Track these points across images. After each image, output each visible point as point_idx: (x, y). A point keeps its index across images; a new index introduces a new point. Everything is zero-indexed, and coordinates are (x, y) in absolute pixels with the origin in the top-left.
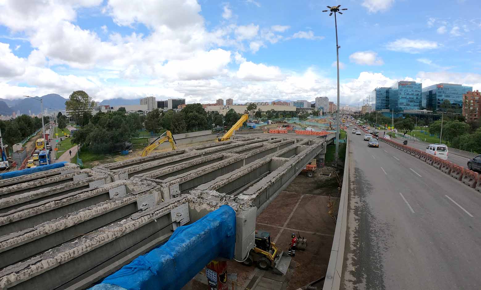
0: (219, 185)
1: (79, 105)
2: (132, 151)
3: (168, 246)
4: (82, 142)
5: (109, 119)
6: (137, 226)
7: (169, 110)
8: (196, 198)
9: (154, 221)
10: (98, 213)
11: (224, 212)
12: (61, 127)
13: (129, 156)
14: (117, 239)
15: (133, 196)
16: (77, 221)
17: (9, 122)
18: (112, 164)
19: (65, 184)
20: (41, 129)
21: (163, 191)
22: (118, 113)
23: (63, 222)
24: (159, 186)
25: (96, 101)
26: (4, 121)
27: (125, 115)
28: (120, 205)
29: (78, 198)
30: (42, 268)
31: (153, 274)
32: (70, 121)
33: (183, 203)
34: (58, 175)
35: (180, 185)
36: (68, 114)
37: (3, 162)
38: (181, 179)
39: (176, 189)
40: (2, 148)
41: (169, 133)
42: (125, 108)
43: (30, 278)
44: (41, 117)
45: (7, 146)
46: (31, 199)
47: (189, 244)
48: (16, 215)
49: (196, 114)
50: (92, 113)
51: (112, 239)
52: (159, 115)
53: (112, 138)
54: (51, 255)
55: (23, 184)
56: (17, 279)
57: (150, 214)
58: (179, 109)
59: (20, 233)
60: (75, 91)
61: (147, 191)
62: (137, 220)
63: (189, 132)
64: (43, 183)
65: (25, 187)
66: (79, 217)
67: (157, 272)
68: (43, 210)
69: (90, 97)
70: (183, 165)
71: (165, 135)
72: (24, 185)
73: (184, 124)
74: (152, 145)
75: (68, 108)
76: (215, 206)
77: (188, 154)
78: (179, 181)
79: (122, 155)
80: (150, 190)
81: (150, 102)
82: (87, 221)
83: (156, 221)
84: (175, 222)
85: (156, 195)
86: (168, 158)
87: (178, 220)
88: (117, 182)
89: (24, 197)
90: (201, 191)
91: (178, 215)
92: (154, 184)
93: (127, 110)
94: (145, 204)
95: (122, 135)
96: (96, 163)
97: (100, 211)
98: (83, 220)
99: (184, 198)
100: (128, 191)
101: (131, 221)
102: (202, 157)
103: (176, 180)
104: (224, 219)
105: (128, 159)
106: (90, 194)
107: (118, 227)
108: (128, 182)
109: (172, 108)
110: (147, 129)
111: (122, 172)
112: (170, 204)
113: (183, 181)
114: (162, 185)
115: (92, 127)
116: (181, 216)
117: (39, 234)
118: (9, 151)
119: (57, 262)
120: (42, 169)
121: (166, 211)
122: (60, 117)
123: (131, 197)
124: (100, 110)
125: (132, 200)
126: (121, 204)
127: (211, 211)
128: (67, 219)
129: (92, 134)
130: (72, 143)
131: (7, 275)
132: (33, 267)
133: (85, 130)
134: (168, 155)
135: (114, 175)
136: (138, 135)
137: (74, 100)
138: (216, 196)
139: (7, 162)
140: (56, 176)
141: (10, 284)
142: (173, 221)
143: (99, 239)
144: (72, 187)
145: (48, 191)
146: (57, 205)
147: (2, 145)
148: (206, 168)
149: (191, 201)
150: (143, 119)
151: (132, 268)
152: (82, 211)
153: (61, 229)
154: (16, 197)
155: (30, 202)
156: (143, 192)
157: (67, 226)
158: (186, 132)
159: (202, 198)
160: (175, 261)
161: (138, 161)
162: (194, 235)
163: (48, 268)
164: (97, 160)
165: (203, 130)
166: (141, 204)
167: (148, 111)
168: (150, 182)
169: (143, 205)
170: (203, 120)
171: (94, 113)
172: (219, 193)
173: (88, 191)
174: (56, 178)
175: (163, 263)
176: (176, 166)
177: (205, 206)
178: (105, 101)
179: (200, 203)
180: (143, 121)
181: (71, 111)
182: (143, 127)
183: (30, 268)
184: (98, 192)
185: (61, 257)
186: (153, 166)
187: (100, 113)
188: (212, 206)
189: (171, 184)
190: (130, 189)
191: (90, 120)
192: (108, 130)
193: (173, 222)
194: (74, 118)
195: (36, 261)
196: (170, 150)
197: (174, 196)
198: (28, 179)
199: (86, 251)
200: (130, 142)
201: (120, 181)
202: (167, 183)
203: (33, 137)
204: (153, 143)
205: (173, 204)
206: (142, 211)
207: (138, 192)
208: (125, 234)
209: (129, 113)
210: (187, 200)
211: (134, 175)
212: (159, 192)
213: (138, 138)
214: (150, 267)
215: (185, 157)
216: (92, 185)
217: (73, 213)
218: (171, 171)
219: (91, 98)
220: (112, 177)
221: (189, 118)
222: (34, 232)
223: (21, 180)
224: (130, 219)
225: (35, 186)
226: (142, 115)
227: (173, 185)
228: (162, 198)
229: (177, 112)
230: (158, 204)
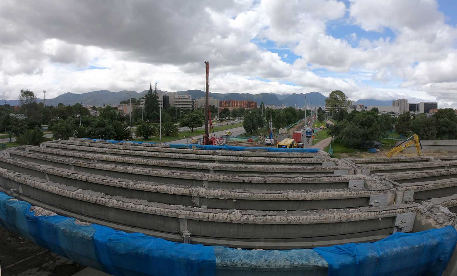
0: (453, 203)
1: (337, 103)
2: (379, 150)
3: (380, 245)
4: (336, 136)
5: (362, 118)
6: (363, 218)
7: (420, 114)
8: (425, 210)
9: (379, 219)
10: (334, 196)
11: (446, 233)
12: (320, 120)
13: (376, 154)
14: (341, 223)
15: (368, 192)
16: (315, 197)
17: (278, 111)
18: (358, 159)
19: (315, 166)
20: (303, 119)
21: (397, 195)
22: (371, 113)
23: (304, 194)
24: (394, 189)
25: (351, 100)
26: (275, 110)
27: (378, 116)
28: (354, 196)
29: (322, 180)
30: (274, 220)
31: (355, 262)
32: (329, 115)
33: (412, 211)
34: (310, 158)
35: (416, 193)
36: (327, 109)
37: (270, 140)
38: (418, 187)
39: (410, 196)
40: (271, 130)
41: (416, 137)
42: (377, 109)
43: (263, 223)
44: (304, 110)
45: (275, 128)
46: (285, 171)
47: (400, 252)
48: (270, 179)
49: (448, 120)
50: (348, 110)
51: (337, 221)
52: (410, 118)
53: (363, 135)
54: (285, 214)
55: (282, 158)
56: (254, 220)
57: (377, 211)
58: (431, 113)
59: (269, 192)
60: (334, 91)
61: (382, 190)
62: (365, 213)
63: (439, 140)
64: (297, 162)
65: (282, 162)
66: (317, 195)
67: (360, 262)
68: (292, 181)
69: (346, 97)
70: (424, 174)
71: (412, 139)
72: (283, 160)
73: (434, 130)
74: (398, 148)
75: (327, 105)
76: (441, 224)
77: (432, 162)
78: (415, 188)
79: (370, 152)
80: (385, 190)
81: (403, 104)
82: (323, 200)
83: (380, 219)
84: (397, 227)
85: (390, 196)
86: (411, 164)
87: (400, 226)
88: (359, 176)
89: (280, 168)
90: (433, 205)
91: (403, 221)
92: (391, 185)
93: (380, 110)
94: (377, 202)
95: (372, 133)
96: (345, 155)
97: (336, 195)
98: (320, 198)
99: (414, 207)
100: (365, 185)
101: (359, 212)
102: (446, 169)
103: (413, 187)
104: (444, 240)
105: (373, 157)
106: (332, 180)
107: (346, 213)
108: (368, 178)
109: (423, 112)
110: (396, 130)
111: (365, 168)
112: (399, 207)
113: (420, 190)
114: (398, 188)
115: (346, 123)
116: (405, 223)
117: (282, 197)
118: (276, 132)
119: (287, 221)
120: (299, 151)
121: (392, 214)
122: (320, 111)
123: (365, 192)
124: (355, 109)
125: (366, 195)
126: (356, 195)
127: (436, 228)
128: (308, 193)
129: (345, 129)
130: (328, 135)
131: (248, 215)
132: (269, 217)
133: (340, 125)
134: (412, 160)
135: (357, 169)
136: (388, 136)
137: (333, 98)
138: (446, 214)
139: (273, 140)
140: (309, 158)
141: (247, 221)
142: (396, 225)
143: (326, 217)
144: (320, 171)
145: (300, 168)
146: (303, 181)
147: (271, 127)
148: (446, 181)
149: (420, 212)
150: (394, 120)
151: (341, 249)
152: (321, 191)
153: (300, 199)
154: (275, 166)
155: (284, 173)
156: (378, 190)
157: (305, 198)
158: (436, 139)
159: (432, 212)
160: (379, 261)
161: (382, 161)
162: (408, 245)
163: (279, 222)
164: (346, 152)
165: (453, 138)
166: (373, 201)
167: (400, 113)
168: (387, 183)
169: (375, 202)
170: (455, 128)
171: (350, 110)
172: (451, 212)
173: (332, 177)
174: (309, 160)
175: (368, 257)
176: (417, 173)
177: (431, 221)
178: (359, 101)
179: (428, 217)
180: (394, 122)
181: (330, 107)
182: (394, 129)
183: (267, 217)
184: (339, 180)
185: (292, 219)
186: (395, 168)
187: (355, 112)
188: (438, 223)
189: (407, 190)
190: (368, 185)
191: (345, 116)
192: (360, 128)
193: (395, 227)
194: (332, 114)
195: (272, 214)
196: (415, 156)
197: (406, 202)
198: (287, 156)
199: (313, 222)
200: (379, 141)
201: (361, 175)
202: (403, 187)
203: (296, 124)
204: (399, 145)
205: (401, 209)
206: (372, 207)
207: (374, 188)
208: (349, 221)
209: (381, 113)
210: (416, 209)
211: (375, 173)
212: (393, 194)
213: (387, 139)
214: (355, 255)
215: (428, 165)
216: (337, 173)
217: (314, 190)
218: (411, 177)
219: (348, 97)
220: (356, 170)
221: (440, 124)
222: (280, 195)
223: (281, 156)
224: (359, 210)
225: (291, 162)
226: (394, 116)
227: (408, 191)
228: (394, 201)
229: (428, 116)
230: (389, 204)
